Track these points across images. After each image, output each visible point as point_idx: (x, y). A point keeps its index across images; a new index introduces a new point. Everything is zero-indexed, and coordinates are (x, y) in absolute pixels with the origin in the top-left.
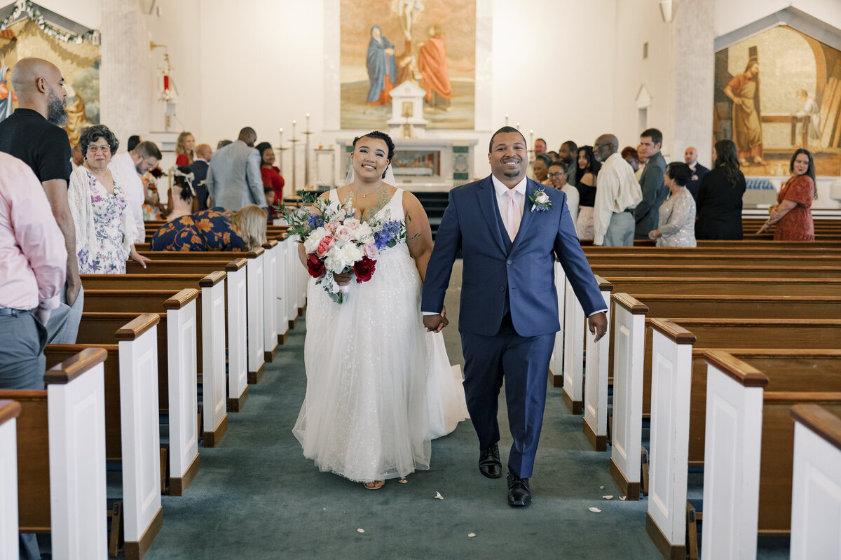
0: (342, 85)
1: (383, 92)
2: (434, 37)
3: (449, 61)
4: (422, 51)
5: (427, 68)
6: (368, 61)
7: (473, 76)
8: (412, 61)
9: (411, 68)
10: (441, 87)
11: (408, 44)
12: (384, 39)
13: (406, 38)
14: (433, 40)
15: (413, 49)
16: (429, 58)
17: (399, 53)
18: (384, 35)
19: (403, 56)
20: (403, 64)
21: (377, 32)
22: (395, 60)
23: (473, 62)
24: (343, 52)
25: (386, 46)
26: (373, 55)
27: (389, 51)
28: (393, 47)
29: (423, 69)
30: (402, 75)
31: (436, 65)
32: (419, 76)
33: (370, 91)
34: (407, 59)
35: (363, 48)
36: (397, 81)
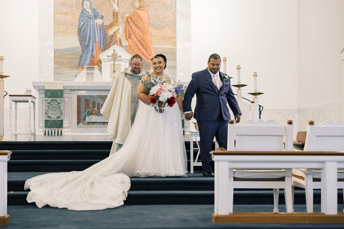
0: (56, 51)
1: (92, 57)
2: (138, 9)
3: (152, 30)
4: (129, 21)
5: (133, 36)
6: (80, 30)
7: (175, 44)
8: (119, 30)
9: (118, 36)
10: (146, 54)
11: (115, 15)
12: (94, 10)
13: (114, 9)
14: (138, 11)
15: (120, 20)
16: (134, 27)
17: (107, 23)
18: (94, 7)
19: (111, 26)
20: (111, 32)
21: (87, 4)
22: (104, 29)
23: (175, 32)
24: (56, 22)
25: (96, 17)
26: (84, 24)
27: (99, 21)
28: (102, 18)
29: (128, 37)
30: (110, 42)
31: (141, 34)
32: (125, 43)
33: (81, 56)
34: (115, 28)
35: (74, 19)
36: (106, 47)
